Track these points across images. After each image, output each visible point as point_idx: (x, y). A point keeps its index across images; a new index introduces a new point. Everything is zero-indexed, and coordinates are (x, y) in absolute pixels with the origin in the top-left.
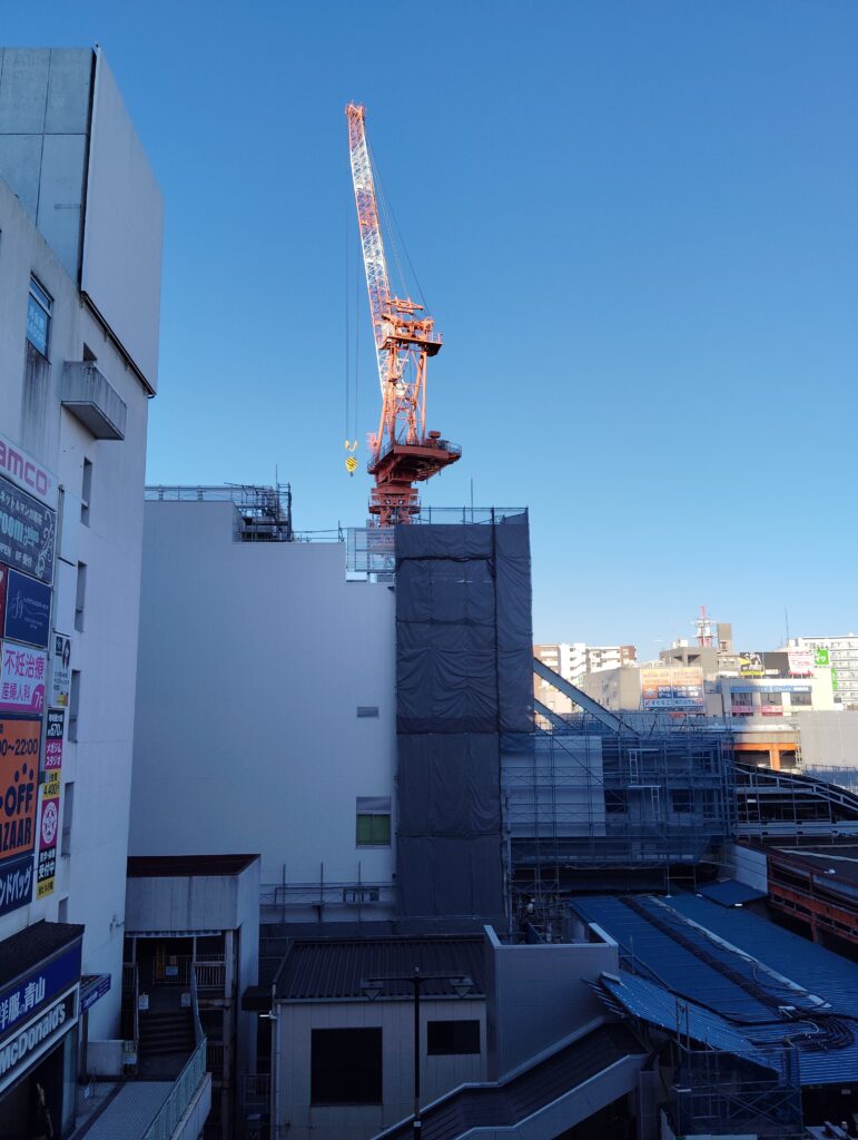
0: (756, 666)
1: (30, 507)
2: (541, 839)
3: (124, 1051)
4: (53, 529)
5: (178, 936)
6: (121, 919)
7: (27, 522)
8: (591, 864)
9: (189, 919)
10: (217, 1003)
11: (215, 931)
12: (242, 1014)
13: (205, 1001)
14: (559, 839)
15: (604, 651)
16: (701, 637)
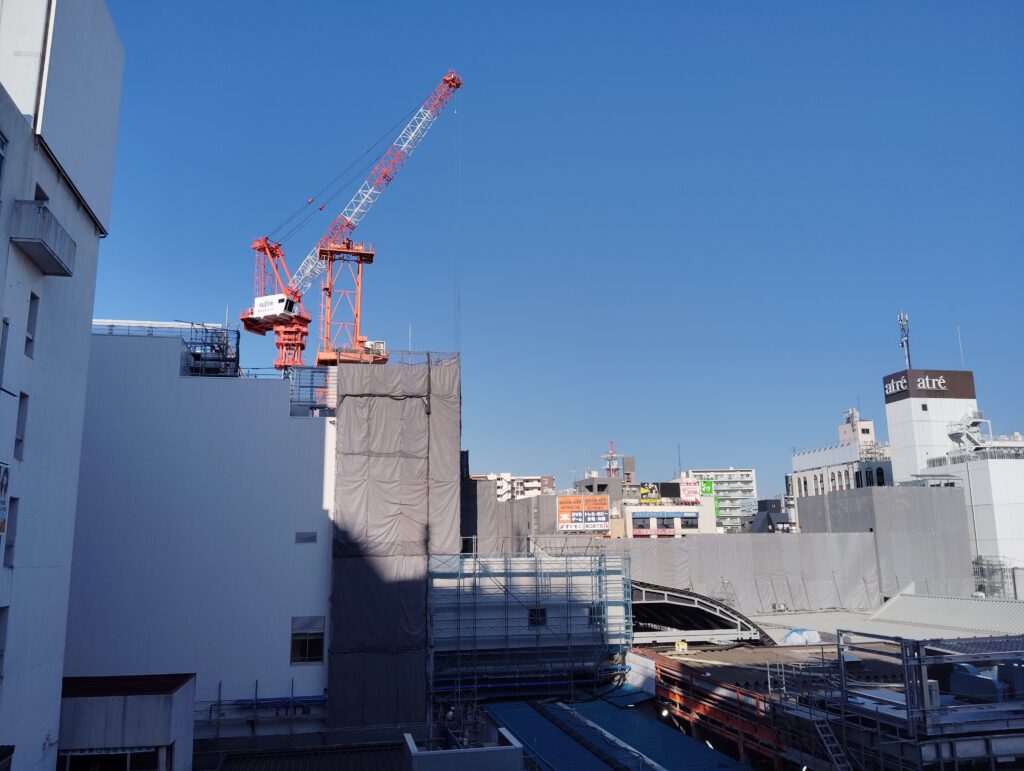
0: (654, 495)
2: (462, 651)
5: (111, 753)
6: (54, 738)
8: (506, 673)
9: (123, 736)
11: (149, 748)
14: (478, 651)
15: (527, 481)
16: (609, 470)
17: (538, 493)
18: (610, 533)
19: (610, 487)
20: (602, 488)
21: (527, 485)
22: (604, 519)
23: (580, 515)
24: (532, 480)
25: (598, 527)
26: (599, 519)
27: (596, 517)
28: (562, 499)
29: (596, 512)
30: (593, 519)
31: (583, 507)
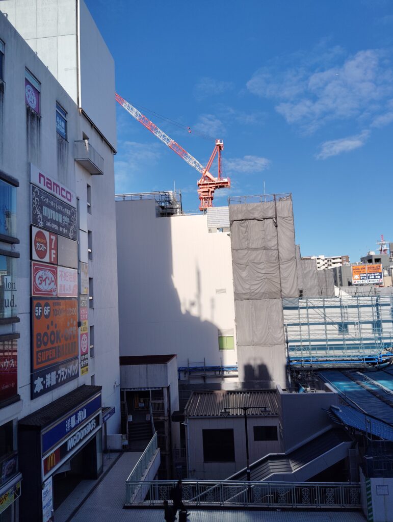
1: (65, 208)
2: (303, 346)
3: (122, 439)
4: (76, 216)
5: (143, 390)
6: (118, 383)
7: (64, 214)
8: (328, 357)
9: (147, 382)
10: (161, 418)
11: (159, 388)
12: (173, 423)
13: (156, 418)
14: (312, 345)
15: (334, 259)
16: (380, 250)
17: (339, 265)
18: (383, 285)
19: (382, 260)
20: (377, 260)
21: (333, 261)
22: (379, 277)
23: (365, 275)
24: (336, 258)
25: (376, 281)
26: (377, 277)
27: (375, 276)
28: (354, 268)
29: (374, 273)
30: (373, 277)
31: (367, 271)
